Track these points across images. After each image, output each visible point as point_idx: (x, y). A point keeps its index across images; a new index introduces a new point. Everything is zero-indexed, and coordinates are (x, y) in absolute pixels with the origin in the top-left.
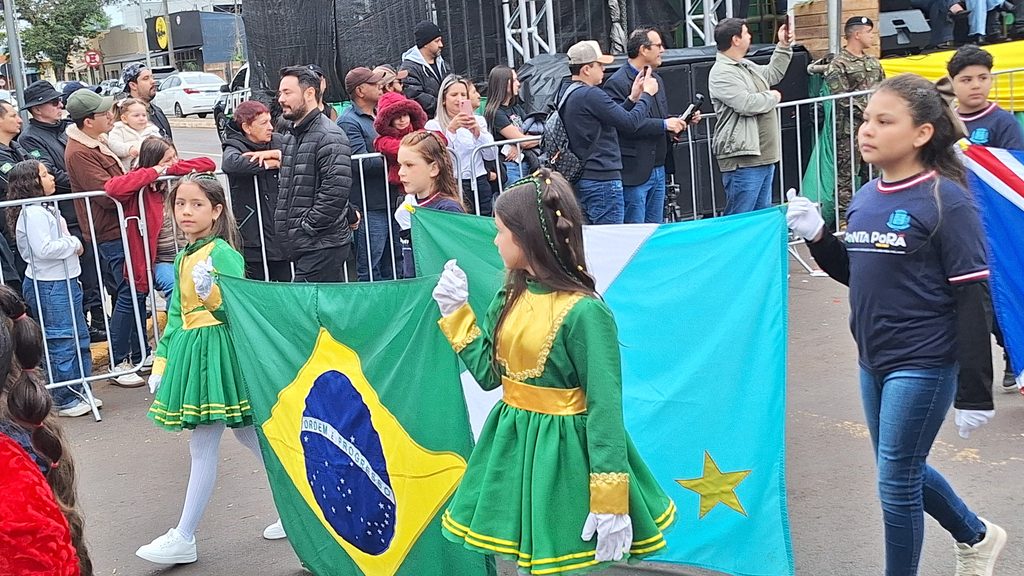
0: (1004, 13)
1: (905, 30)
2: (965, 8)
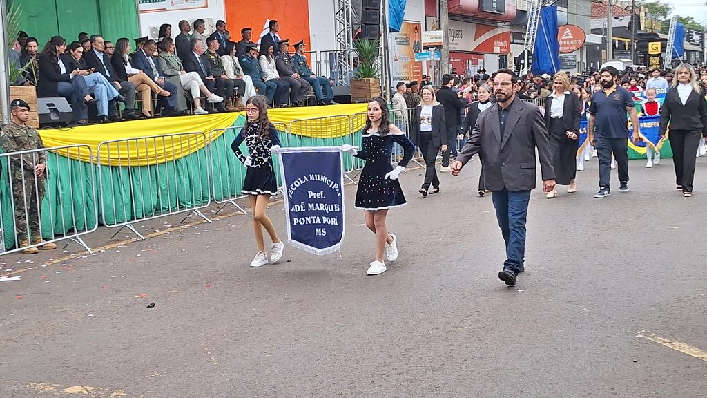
0: (119, 102)
1: (56, 110)
2: (94, 98)
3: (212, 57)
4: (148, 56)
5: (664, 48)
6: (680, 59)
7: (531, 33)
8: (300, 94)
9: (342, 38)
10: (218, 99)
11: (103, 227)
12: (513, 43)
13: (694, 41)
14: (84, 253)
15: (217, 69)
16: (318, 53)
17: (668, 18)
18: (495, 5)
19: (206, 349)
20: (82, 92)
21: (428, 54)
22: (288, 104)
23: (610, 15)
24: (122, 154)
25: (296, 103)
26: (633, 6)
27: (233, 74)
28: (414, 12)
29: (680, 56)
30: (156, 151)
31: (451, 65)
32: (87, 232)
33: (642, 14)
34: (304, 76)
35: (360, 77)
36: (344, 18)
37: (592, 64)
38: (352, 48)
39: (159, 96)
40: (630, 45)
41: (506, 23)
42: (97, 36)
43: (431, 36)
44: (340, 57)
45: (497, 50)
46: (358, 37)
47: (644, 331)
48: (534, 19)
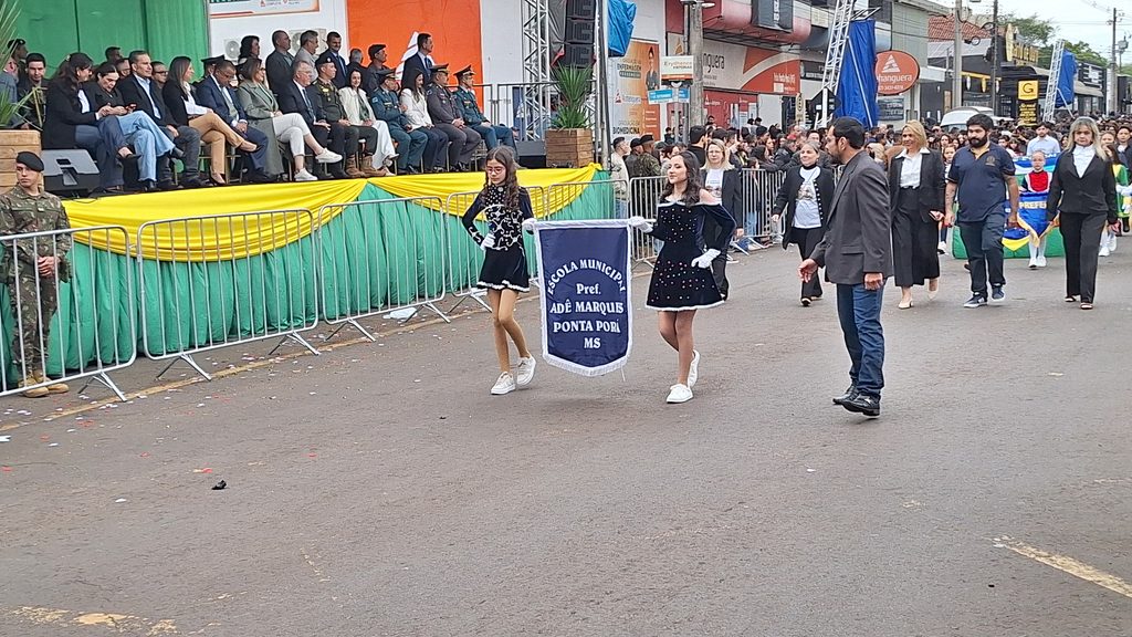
0: (174, 160)
1: (71, 171)
2: (134, 152)
3: (326, 90)
4: (222, 87)
5: (1042, 90)
6: (1069, 108)
7: (833, 63)
8: (465, 152)
9: (534, 64)
10: (334, 157)
11: (143, 359)
12: (805, 78)
13: (1090, 80)
14: (113, 400)
15: (332, 108)
16: (495, 88)
17: (1049, 44)
18: (776, 17)
19: (306, 557)
20: (114, 141)
21: (670, 92)
22: (446, 168)
23: (959, 36)
24: (177, 241)
25: (458, 167)
26: (995, 23)
27: (358, 119)
28: (649, 25)
29: (1069, 103)
30: (232, 238)
31: (706, 110)
32: (118, 366)
33: (1009, 36)
34: (471, 124)
35: (560, 126)
36: (537, 32)
37: (929, 113)
38: (548, 80)
39: (239, 150)
40: (989, 85)
41: (795, 47)
42: (140, 52)
43: (674, 65)
44: (530, 94)
45: (779, 88)
46: (559, 63)
47: (1006, 538)
48: (838, 41)
